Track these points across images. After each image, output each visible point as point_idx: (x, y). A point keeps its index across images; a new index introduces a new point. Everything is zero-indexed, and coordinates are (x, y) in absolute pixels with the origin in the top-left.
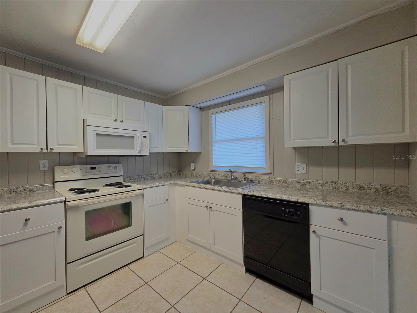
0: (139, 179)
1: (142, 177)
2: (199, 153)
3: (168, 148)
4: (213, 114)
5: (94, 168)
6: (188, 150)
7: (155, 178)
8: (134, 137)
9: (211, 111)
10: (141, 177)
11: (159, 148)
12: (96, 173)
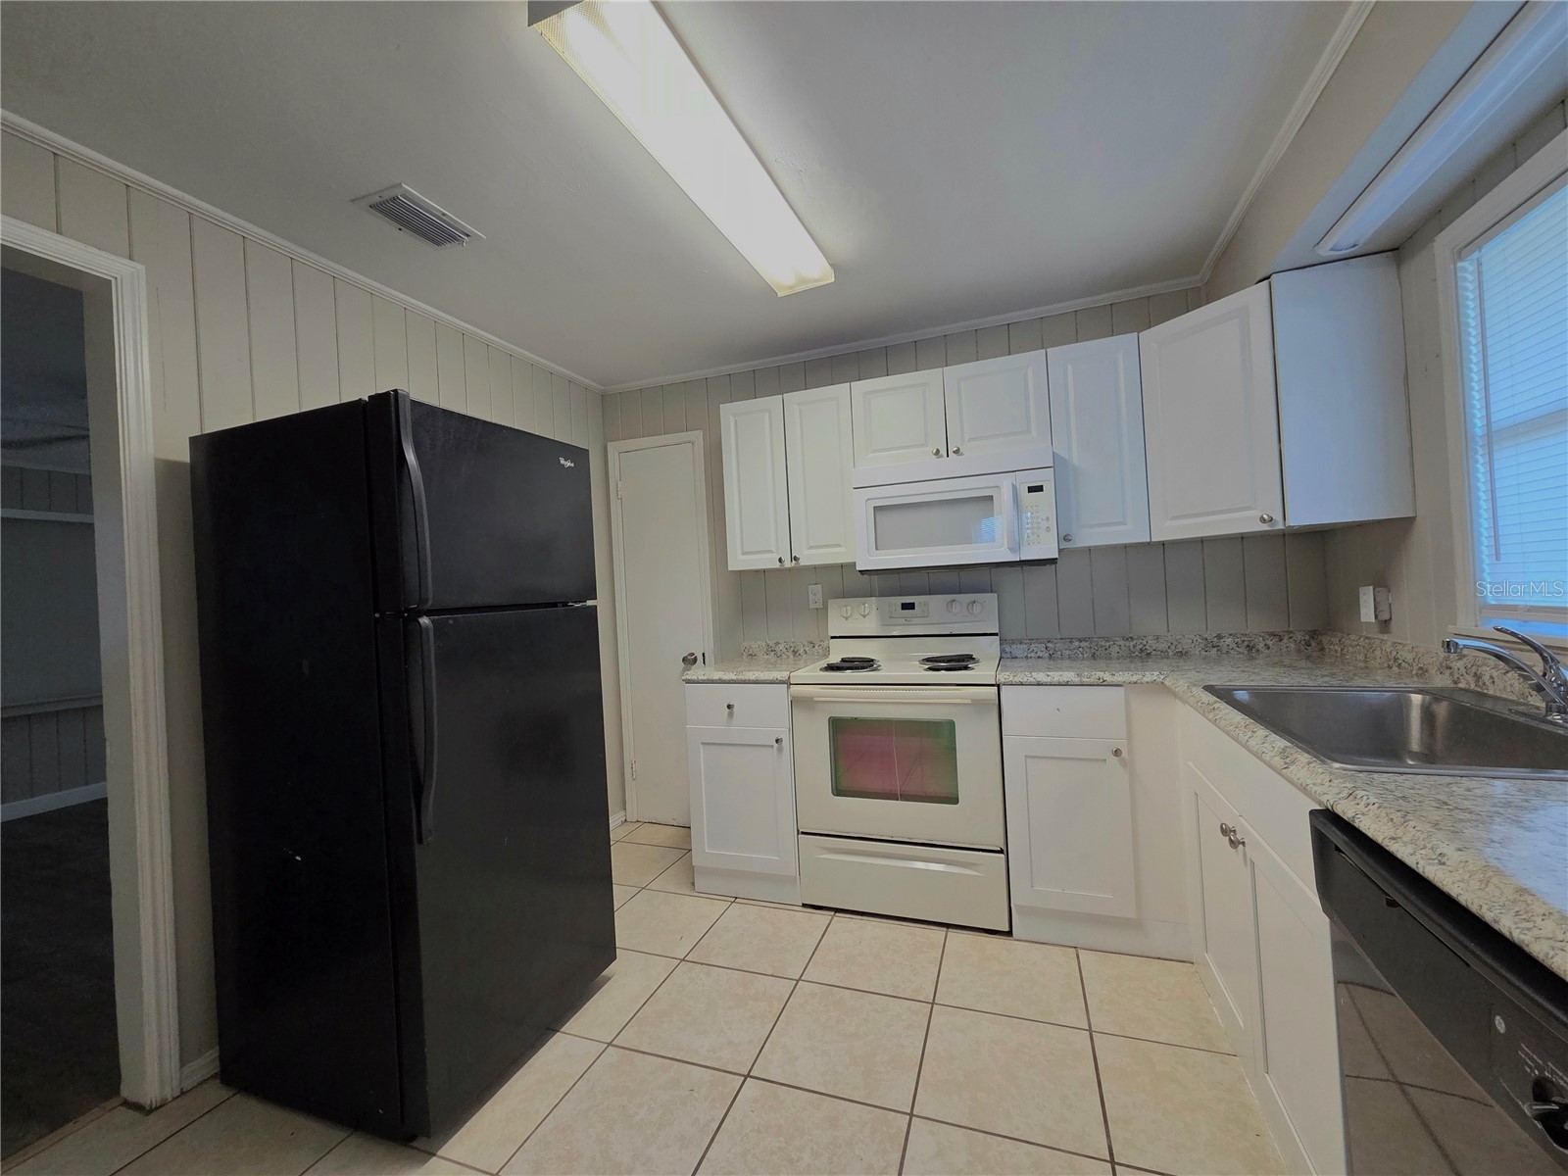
0: (1067, 652)
1: (1084, 644)
2: (1400, 527)
3: (1174, 518)
4: (1460, 253)
5: (909, 606)
6: (1280, 519)
7: (1149, 654)
8: (990, 498)
9: (1444, 242)
10: (1077, 644)
11: (1123, 523)
12: (914, 621)
